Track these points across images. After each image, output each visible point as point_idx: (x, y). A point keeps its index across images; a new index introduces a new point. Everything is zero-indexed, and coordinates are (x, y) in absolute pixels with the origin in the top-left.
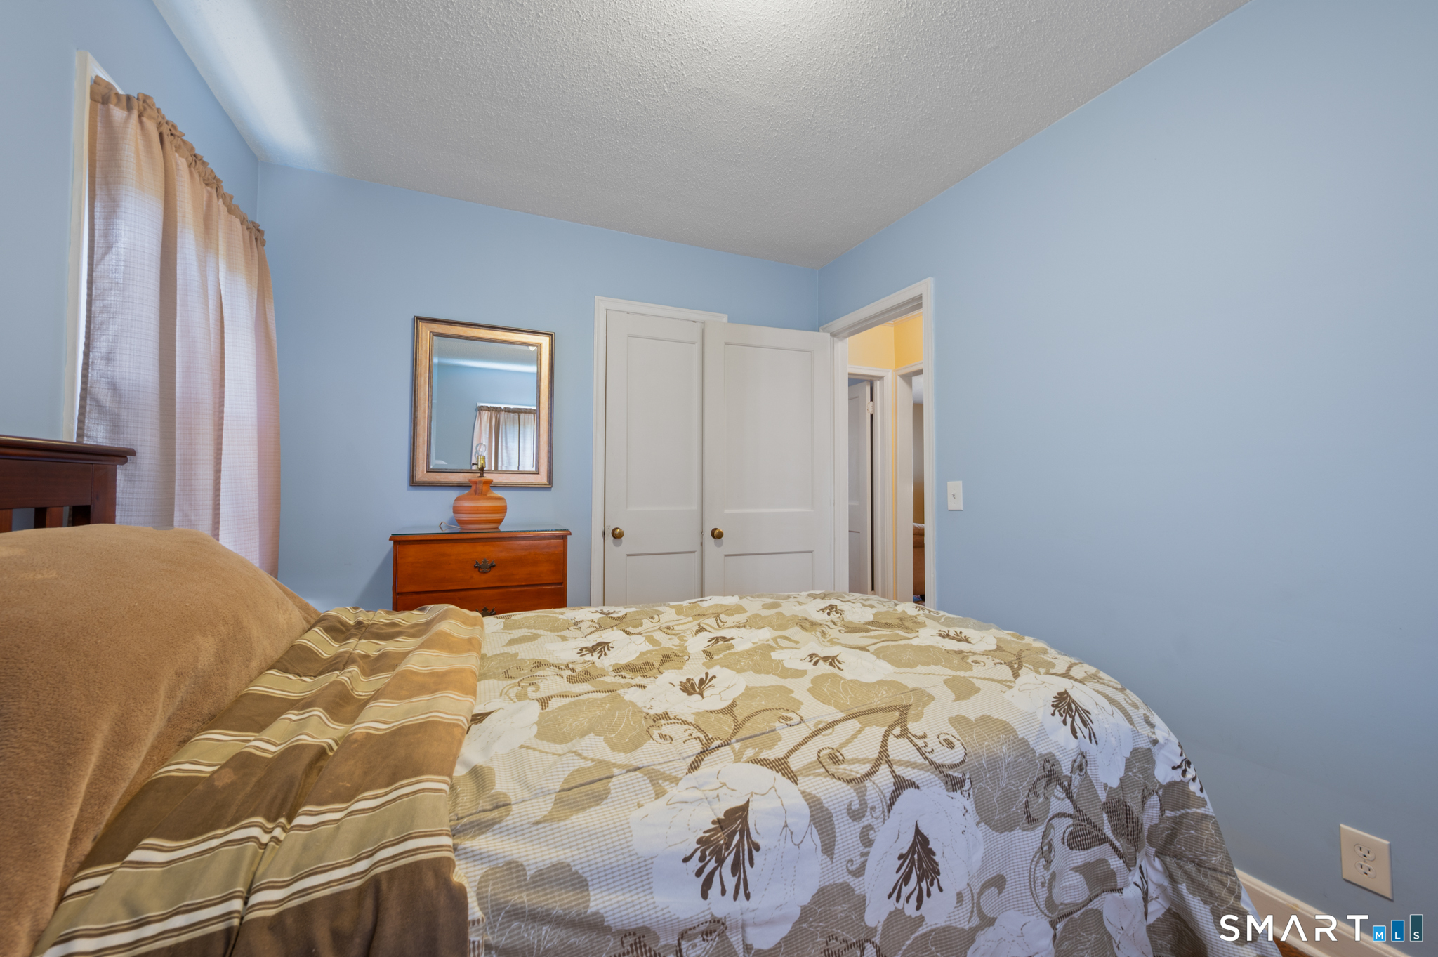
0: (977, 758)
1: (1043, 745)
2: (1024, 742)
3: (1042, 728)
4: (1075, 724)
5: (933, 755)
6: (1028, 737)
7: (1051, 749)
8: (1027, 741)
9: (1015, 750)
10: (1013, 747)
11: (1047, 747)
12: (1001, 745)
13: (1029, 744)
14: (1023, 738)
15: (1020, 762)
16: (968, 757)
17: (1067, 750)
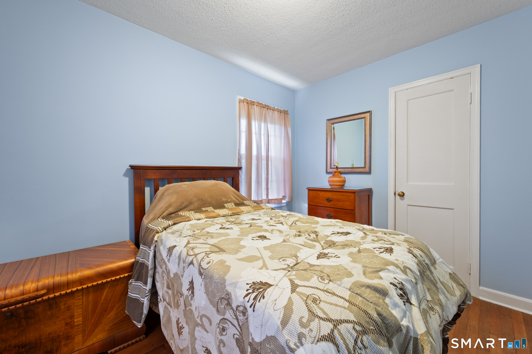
0: (209, 271)
1: (230, 288)
2: (225, 281)
3: (236, 283)
4: (250, 295)
5: (202, 262)
6: (228, 280)
7: (232, 292)
8: (226, 281)
9: (219, 280)
10: (220, 278)
11: (231, 290)
12: (217, 275)
13: (225, 282)
14: (225, 279)
15: (218, 285)
16: (207, 269)
17: (238, 299)
